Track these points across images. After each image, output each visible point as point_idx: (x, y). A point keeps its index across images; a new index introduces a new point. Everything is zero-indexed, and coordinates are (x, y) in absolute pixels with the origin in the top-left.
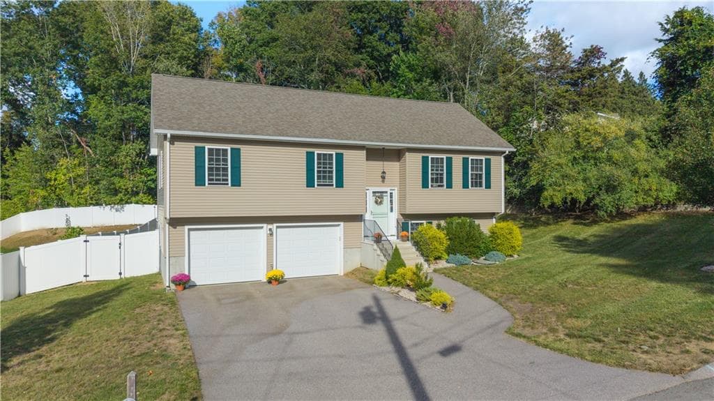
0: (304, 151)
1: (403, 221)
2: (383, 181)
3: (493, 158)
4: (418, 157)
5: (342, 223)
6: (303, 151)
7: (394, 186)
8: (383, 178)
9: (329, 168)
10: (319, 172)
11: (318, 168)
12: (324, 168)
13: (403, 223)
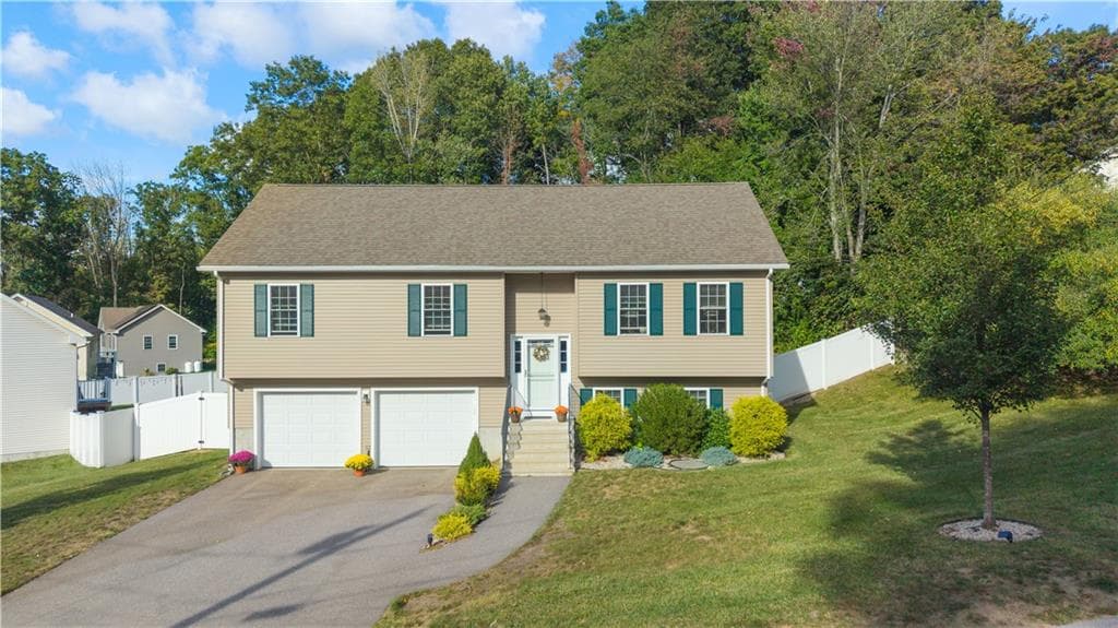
0: (404, 283)
1: (583, 387)
2: (547, 325)
3: (747, 283)
4: (598, 285)
5: (476, 389)
6: (402, 285)
7: (565, 332)
8: (547, 318)
9: (444, 307)
10: (426, 313)
11: (426, 307)
12: (436, 307)
13: (581, 390)
